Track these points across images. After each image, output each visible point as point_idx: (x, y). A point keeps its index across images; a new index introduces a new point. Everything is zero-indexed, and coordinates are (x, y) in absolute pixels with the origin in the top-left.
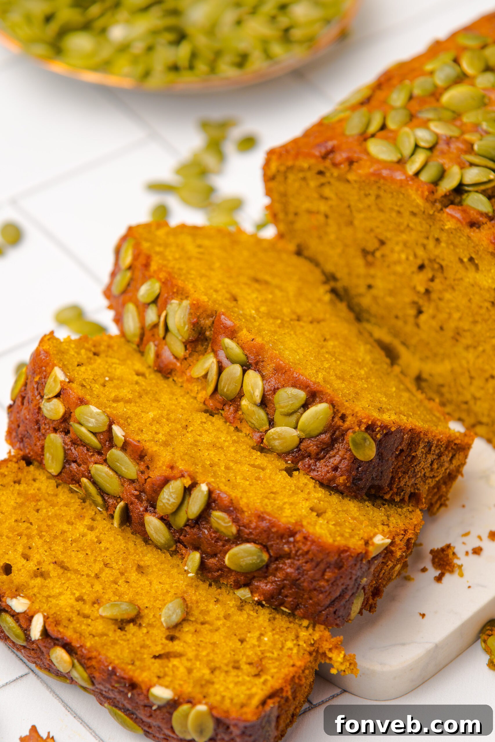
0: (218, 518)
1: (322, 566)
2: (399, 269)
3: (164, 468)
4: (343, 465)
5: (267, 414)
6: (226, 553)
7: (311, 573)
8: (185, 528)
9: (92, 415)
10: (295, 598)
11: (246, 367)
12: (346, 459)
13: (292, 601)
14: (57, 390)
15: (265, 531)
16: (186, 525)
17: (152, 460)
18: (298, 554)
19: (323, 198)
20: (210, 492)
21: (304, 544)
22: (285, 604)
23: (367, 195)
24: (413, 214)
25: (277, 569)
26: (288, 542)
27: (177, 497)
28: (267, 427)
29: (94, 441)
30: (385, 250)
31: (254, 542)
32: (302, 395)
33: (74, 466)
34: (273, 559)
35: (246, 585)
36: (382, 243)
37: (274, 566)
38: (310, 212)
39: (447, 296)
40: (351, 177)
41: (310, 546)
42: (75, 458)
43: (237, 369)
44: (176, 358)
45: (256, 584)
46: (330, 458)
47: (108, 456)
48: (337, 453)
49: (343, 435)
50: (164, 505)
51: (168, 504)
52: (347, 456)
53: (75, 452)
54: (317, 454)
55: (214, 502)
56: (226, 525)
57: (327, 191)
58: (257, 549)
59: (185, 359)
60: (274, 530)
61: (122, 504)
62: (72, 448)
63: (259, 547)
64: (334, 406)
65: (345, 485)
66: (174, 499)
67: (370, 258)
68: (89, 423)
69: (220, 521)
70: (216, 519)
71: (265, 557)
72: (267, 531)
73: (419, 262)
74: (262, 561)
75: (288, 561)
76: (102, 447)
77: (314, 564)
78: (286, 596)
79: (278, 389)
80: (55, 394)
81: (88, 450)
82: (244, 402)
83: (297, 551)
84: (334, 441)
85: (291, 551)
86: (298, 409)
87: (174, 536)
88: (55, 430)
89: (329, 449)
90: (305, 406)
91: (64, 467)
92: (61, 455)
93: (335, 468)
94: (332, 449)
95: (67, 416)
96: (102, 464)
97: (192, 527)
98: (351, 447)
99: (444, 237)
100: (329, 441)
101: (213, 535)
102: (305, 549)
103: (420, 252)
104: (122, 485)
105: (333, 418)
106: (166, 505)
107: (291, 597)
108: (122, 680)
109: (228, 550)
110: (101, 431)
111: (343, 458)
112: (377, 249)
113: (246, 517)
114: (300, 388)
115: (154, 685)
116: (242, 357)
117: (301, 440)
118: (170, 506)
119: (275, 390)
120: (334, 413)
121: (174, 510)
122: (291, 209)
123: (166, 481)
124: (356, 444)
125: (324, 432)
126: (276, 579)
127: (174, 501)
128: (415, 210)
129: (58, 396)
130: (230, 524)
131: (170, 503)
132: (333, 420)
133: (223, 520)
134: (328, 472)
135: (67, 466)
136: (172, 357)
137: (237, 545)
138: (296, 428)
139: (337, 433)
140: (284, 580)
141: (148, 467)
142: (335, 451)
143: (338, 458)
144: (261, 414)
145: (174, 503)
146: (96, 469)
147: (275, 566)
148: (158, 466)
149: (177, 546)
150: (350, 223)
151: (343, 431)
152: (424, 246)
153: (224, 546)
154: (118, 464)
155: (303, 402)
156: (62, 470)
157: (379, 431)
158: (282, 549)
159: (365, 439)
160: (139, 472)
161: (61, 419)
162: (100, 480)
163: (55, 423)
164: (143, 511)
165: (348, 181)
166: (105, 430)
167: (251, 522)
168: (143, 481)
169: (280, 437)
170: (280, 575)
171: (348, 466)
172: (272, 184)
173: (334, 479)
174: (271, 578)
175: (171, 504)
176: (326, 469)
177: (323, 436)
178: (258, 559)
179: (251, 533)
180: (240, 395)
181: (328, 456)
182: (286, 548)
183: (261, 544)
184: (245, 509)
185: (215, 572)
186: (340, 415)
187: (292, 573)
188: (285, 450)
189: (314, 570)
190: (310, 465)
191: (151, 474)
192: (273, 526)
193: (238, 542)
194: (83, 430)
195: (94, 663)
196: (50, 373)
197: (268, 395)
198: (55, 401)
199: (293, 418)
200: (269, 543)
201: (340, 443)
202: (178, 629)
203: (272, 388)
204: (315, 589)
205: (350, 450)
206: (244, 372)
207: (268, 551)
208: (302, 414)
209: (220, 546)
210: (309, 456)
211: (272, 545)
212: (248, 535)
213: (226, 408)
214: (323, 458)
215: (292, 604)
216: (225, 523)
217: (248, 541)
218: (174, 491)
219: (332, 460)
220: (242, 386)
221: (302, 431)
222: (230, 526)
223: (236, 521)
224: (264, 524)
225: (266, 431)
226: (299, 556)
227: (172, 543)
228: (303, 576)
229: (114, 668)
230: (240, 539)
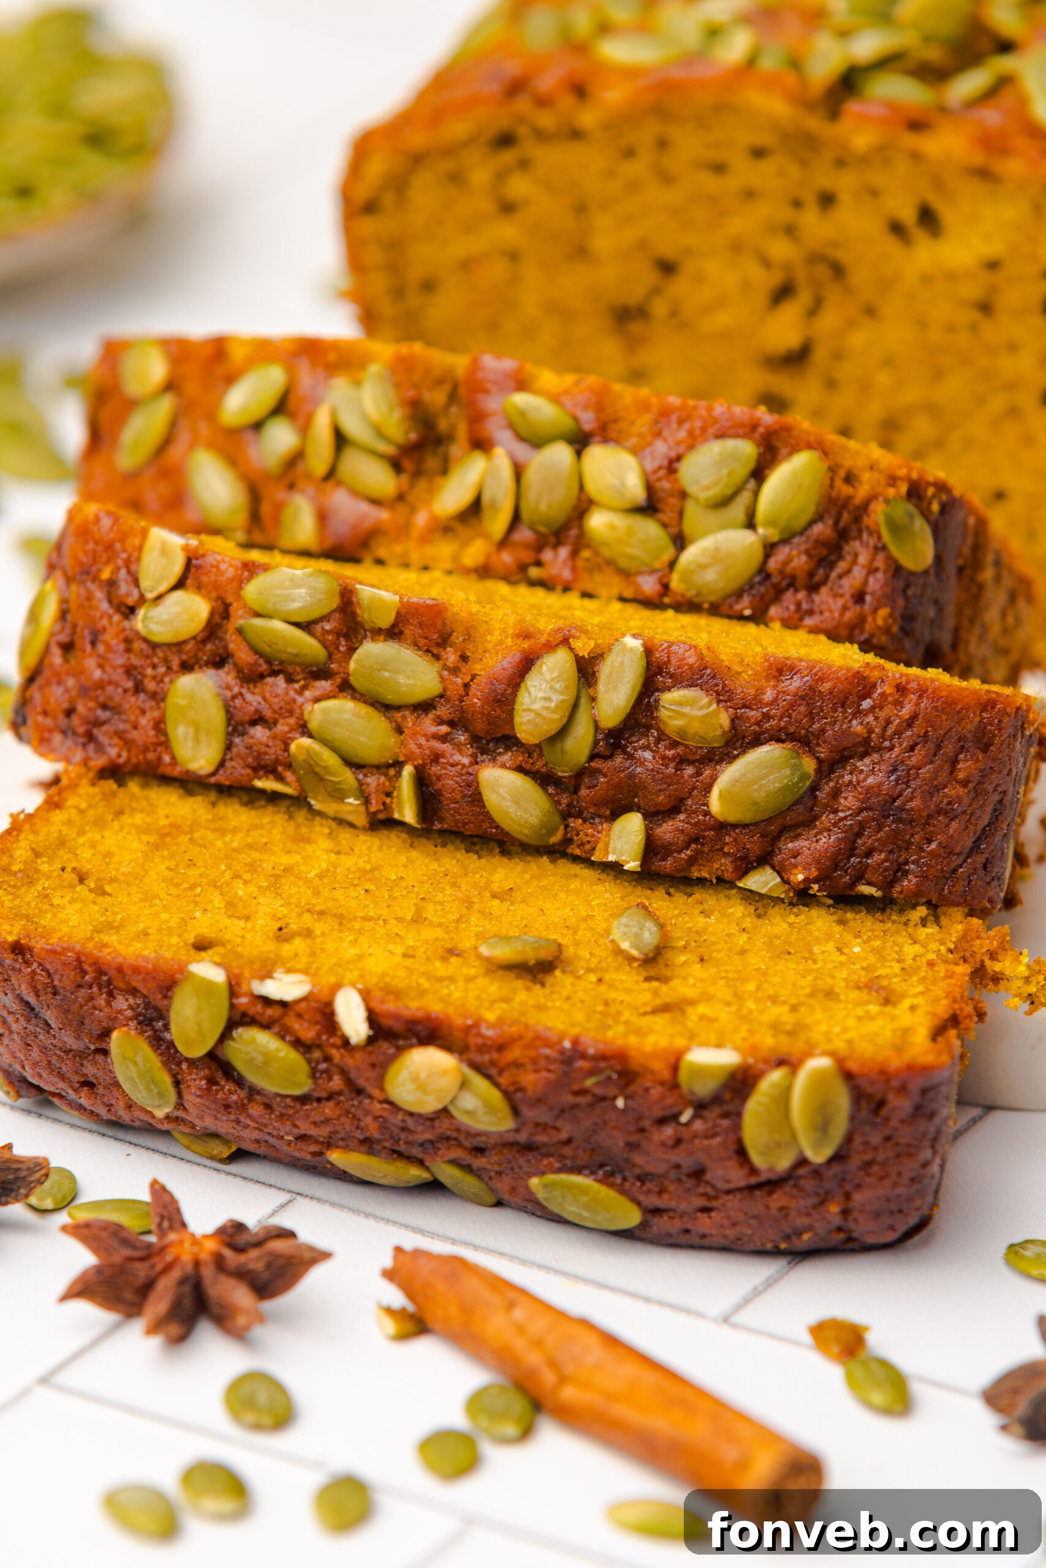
0: (680, 704)
1: (949, 748)
2: (722, 319)
3: (509, 641)
4: (875, 583)
5: (665, 526)
6: (708, 789)
7: (926, 771)
8: (592, 764)
9: (295, 583)
10: (891, 852)
11: (580, 441)
12: (877, 570)
13: (885, 861)
14: (177, 568)
15: (803, 698)
16: (593, 757)
17: (469, 637)
18: (889, 732)
19: (508, 208)
20: (648, 651)
21: (899, 704)
22: (868, 876)
23: (629, 153)
24: (759, 153)
25: (836, 793)
26: (858, 713)
27: (567, 688)
28: (669, 553)
29: (309, 645)
30: (680, 286)
31: (776, 738)
32: (746, 450)
33: (259, 733)
34: (825, 767)
35: (764, 860)
36: (667, 268)
37: (827, 789)
38: (467, 265)
39: (858, 339)
40: (588, 118)
41: (918, 704)
42: (257, 711)
43: (561, 453)
44: (375, 502)
45: (790, 845)
46: (840, 577)
47: (352, 665)
48: (854, 562)
49: (857, 519)
50: (538, 714)
51: (548, 708)
52: (880, 562)
53: (253, 699)
54: (811, 575)
55: (660, 671)
56: (705, 712)
57: (519, 187)
58: (786, 752)
59: (401, 497)
60: (826, 686)
61: (408, 771)
62: (244, 691)
63: (789, 745)
64: (826, 454)
65: (887, 630)
66: (561, 693)
67: (636, 328)
68: (293, 600)
69: (687, 710)
70: (673, 707)
71: (809, 765)
72: (808, 696)
73: (776, 278)
74: (804, 777)
75: (864, 765)
76: (330, 656)
77: (931, 745)
78: (868, 854)
79: (679, 458)
80: (172, 580)
81: (290, 680)
82: (598, 522)
83: (884, 729)
84: (843, 535)
85: (871, 731)
86: (746, 482)
87: (558, 803)
88: (187, 667)
89: (833, 557)
90: (758, 475)
91: (229, 747)
92: (216, 717)
93: (859, 597)
94: (840, 557)
95: (217, 619)
96: (334, 697)
97: (611, 757)
98: (886, 536)
99: (845, 183)
100: (834, 535)
101: (670, 753)
102: (906, 711)
103: (781, 249)
104: (399, 730)
105: (832, 479)
106: (544, 713)
107: (881, 852)
108: (603, 1064)
109: (713, 779)
110: (325, 610)
111: (872, 571)
112: (656, 291)
113: (744, 684)
114: (736, 436)
115: (688, 1049)
116: (566, 423)
117: (770, 548)
118: (554, 712)
119: (672, 466)
120: (832, 470)
121: (565, 720)
122: (415, 274)
123: (526, 664)
124: (896, 528)
125: (819, 517)
126: (841, 815)
127: (562, 697)
128: (765, 139)
129: (180, 584)
130: (714, 706)
131: (553, 705)
132: (832, 486)
133: (692, 703)
134: (845, 608)
135: (237, 740)
136: (364, 507)
137: (732, 759)
138: (750, 524)
139: (846, 516)
140: (860, 810)
141: (464, 658)
142: (849, 558)
143: (858, 573)
144: (650, 529)
145: (563, 701)
146: (325, 712)
147: (832, 784)
148: (490, 646)
149: (567, 826)
150: (581, 252)
151: (857, 508)
152: (790, 231)
153: (699, 773)
154: (387, 674)
155: (751, 465)
156: (225, 754)
157: (934, 496)
158: (847, 733)
159: (911, 516)
160: (446, 673)
161: (204, 629)
162: (338, 734)
163: (190, 646)
164: (472, 764)
165: (576, 134)
166: (334, 606)
167: (760, 691)
168: (462, 691)
169: (717, 557)
170: (849, 801)
171: (886, 585)
172: (368, 226)
173: (862, 619)
174: (826, 819)
175: (556, 706)
176: (840, 602)
177: (818, 528)
178: (793, 774)
179: (767, 717)
180: (583, 506)
181: (834, 575)
182: (857, 727)
183: (792, 737)
184: (737, 668)
185: (680, 852)
186: (842, 473)
187: (881, 784)
188: (734, 585)
189: (932, 762)
190: (798, 605)
191: (477, 668)
192: (821, 680)
193: (735, 752)
194: (278, 625)
195: (515, 1053)
196: (140, 549)
197: (659, 480)
198: (178, 595)
199: (738, 510)
200: (816, 726)
201: (854, 539)
202: (660, 961)
203: (665, 463)
204: (939, 812)
205: (884, 548)
206: (579, 454)
207: (812, 752)
208: (756, 493)
209: (691, 776)
210: (792, 583)
211: (823, 731)
212: (758, 723)
213: (547, 555)
214: (824, 582)
215: (886, 869)
216: (701, 708)
217: (757, 741)
218: (555, 674)
219: (846, 582)
220: (581, 487)
221: (770, 523)
222: (715, 713)
223: (723, 695)
224: (795, 684)
225: (672, 565)
226: (891, 739)
227: (557, 818)
228: (907, 783)
229: (576, 1042)
230: (738, 744)
